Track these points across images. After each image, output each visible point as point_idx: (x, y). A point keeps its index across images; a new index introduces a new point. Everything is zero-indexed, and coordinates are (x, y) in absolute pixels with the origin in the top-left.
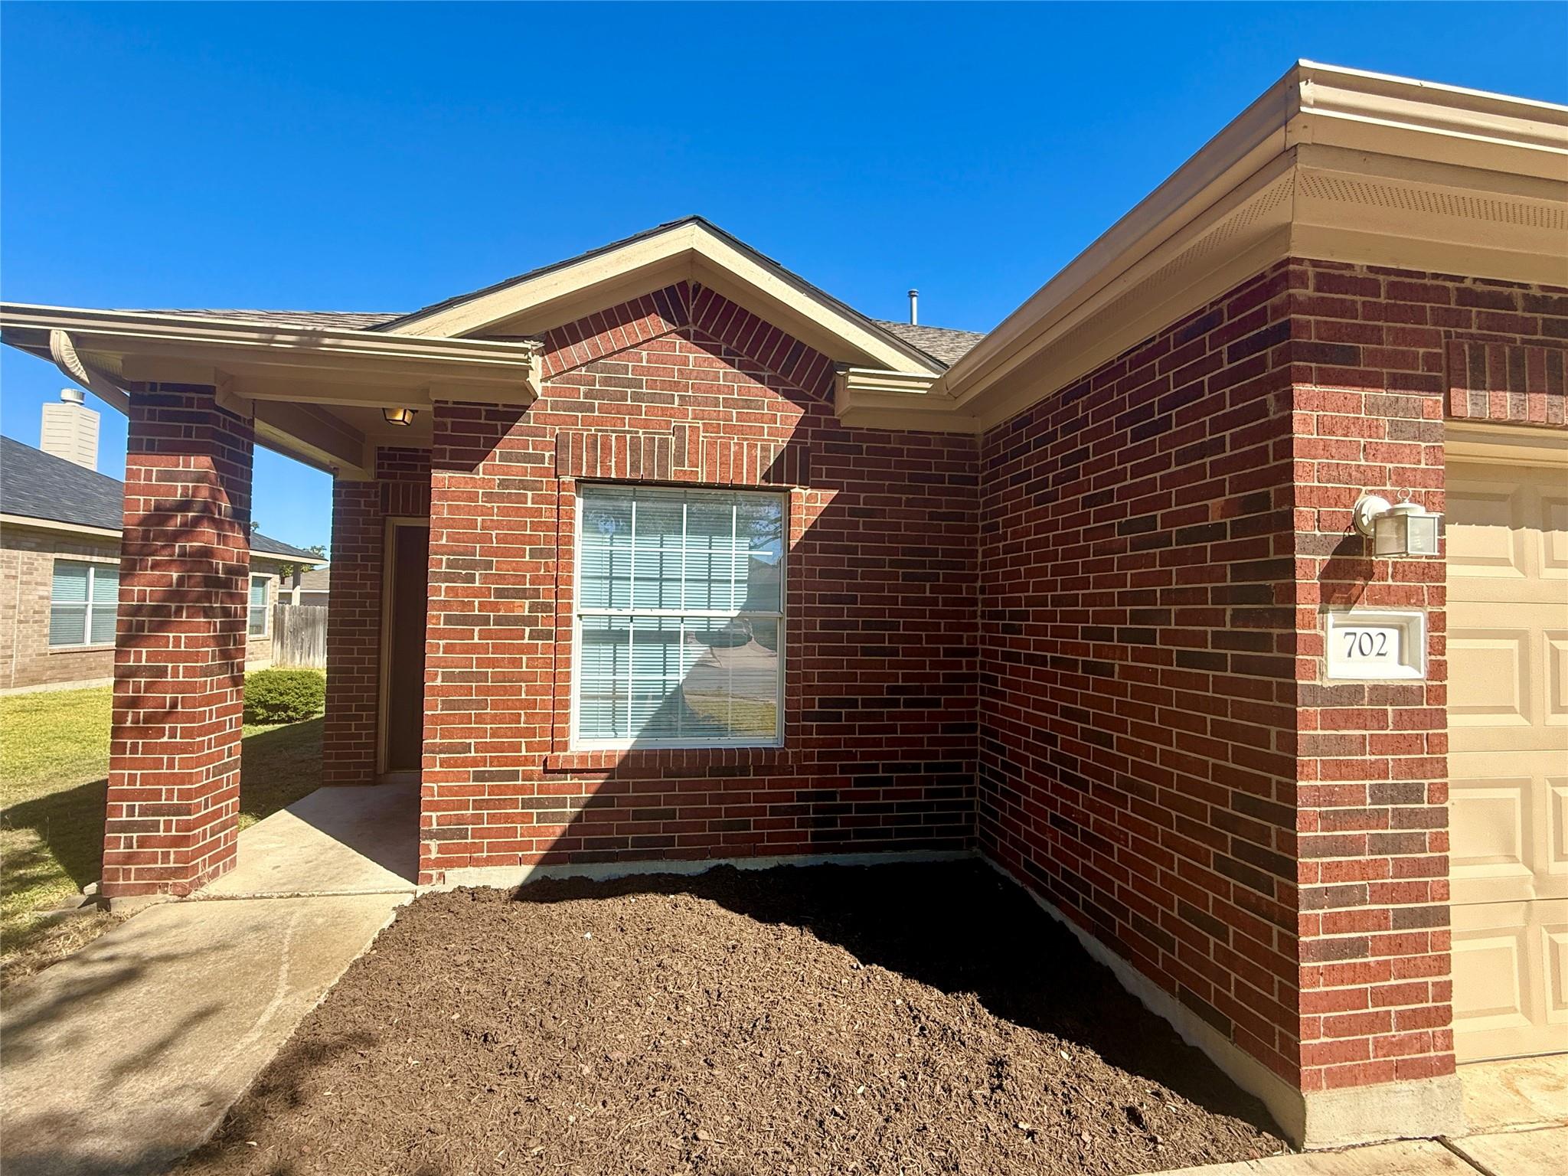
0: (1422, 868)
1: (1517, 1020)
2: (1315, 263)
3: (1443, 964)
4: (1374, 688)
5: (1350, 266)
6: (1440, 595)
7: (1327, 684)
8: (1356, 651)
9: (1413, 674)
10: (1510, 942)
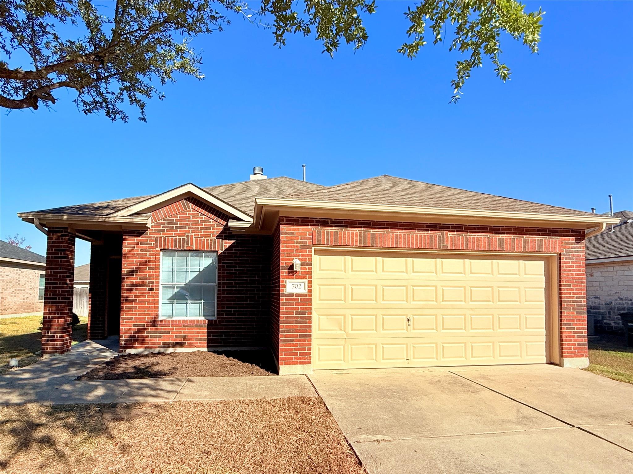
0: (306, 327)
1: (342, 362)
2: (285, 217)
3: (310, 344)
4: (296, 294)
5: (293, 217)
6: (311, 277)
7: (286, 293)
8: (294, 287)
9: (305, 292)
10: (342, 347)
